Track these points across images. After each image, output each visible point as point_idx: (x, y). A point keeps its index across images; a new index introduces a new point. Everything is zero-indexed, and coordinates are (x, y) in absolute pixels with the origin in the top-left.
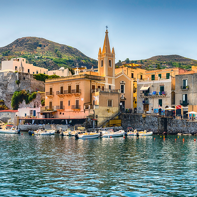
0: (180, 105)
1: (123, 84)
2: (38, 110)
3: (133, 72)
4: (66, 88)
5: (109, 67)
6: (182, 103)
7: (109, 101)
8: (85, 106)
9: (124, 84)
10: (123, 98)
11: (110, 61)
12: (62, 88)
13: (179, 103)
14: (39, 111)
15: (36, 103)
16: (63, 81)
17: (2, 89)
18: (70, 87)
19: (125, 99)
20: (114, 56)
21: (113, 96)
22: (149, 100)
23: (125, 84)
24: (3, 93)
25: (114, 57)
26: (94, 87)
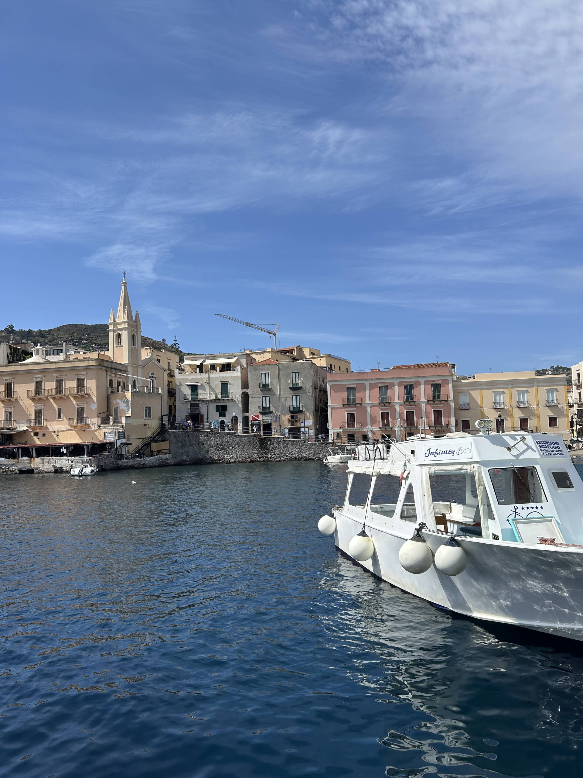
0: (258, 414)
5: (133, 346)
6: (261, 411)
7: (146, 409)
8: (100, 419)
11: (133, 335)
13: (256, 411)
20: (140, 327)
21: (152, 400)
22: (200, 406)
25: (140, 329)
26: (111, 382)
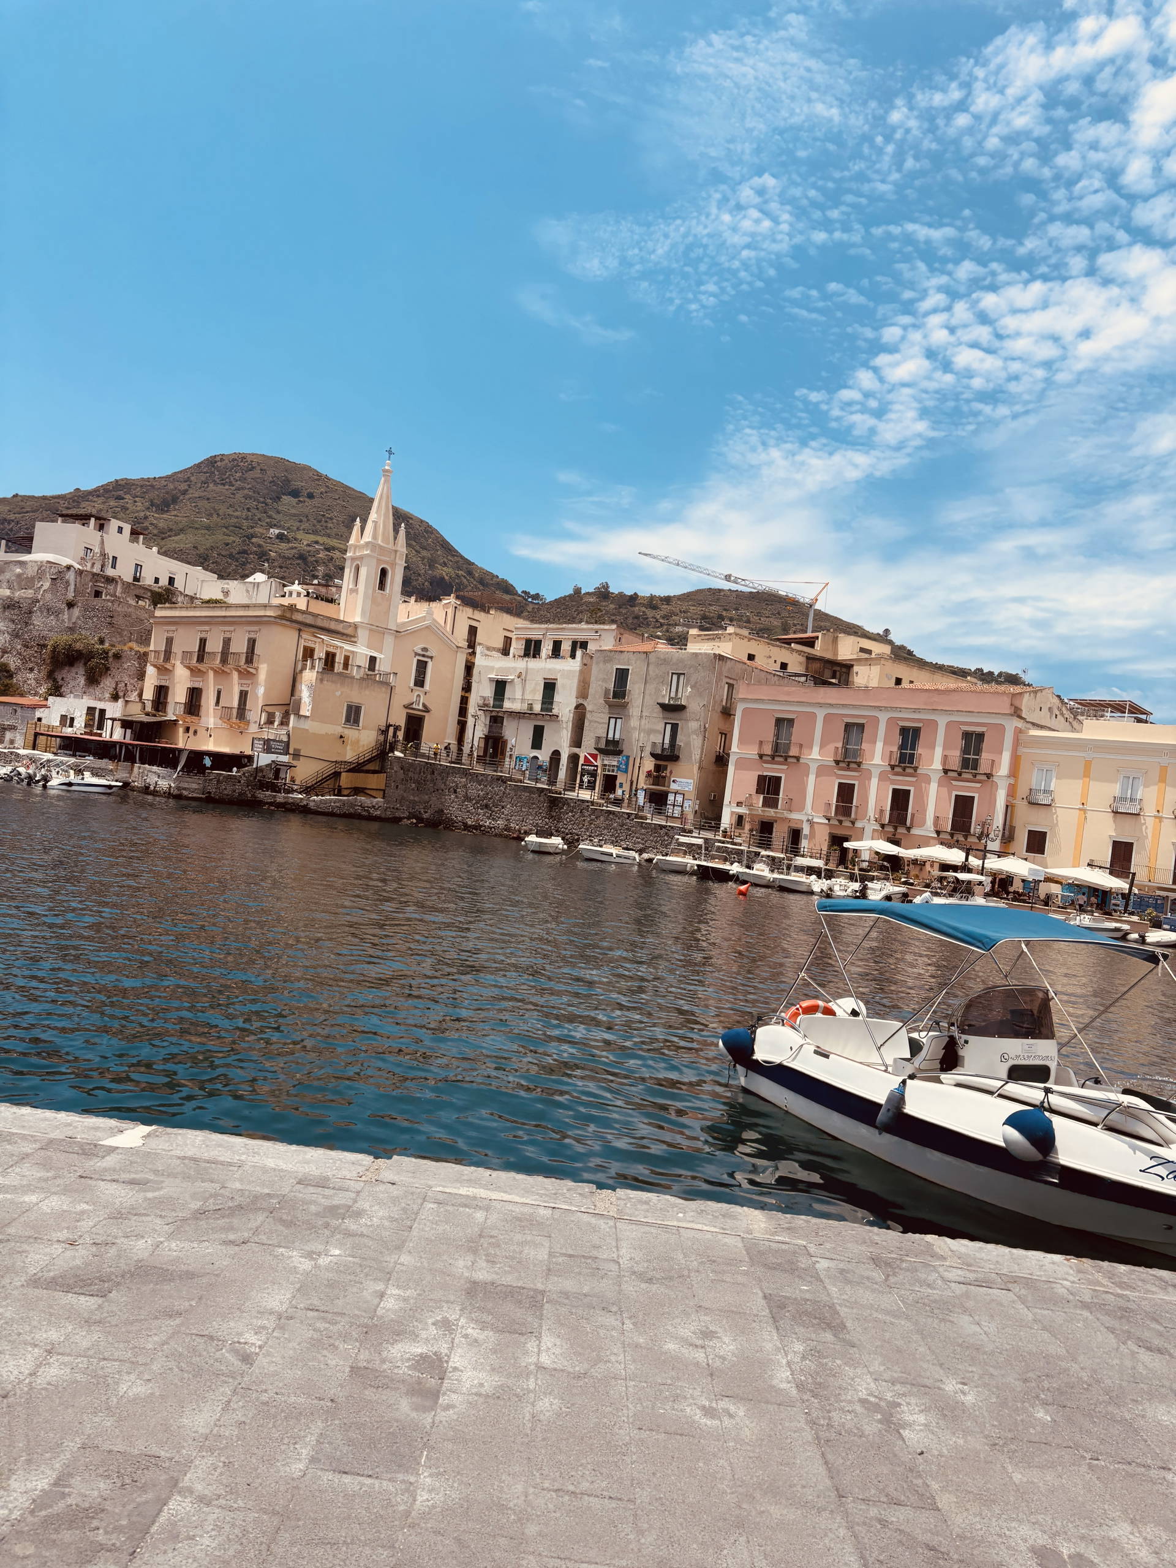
0: (595, 752)
1: (423, 656)
2: (114, 710)
3: (474, 624)
4: (214, 646)
5: (378, 591)
6: (602, 745)
7: (350, 707)
8: (263, 714)
9: (428, 657)
10: (421, 707)
12: (203, 642)
13: (593, 746)
14: (118, 715)
15: (122, 685)
16: (209, 621)
17: (13, 621)
18: (227, 642)
19: (427, 710)
21: (367, 692)
22: (506, 723)
23: (431, 658)
24: (16, 635)
26: (309, 653)
